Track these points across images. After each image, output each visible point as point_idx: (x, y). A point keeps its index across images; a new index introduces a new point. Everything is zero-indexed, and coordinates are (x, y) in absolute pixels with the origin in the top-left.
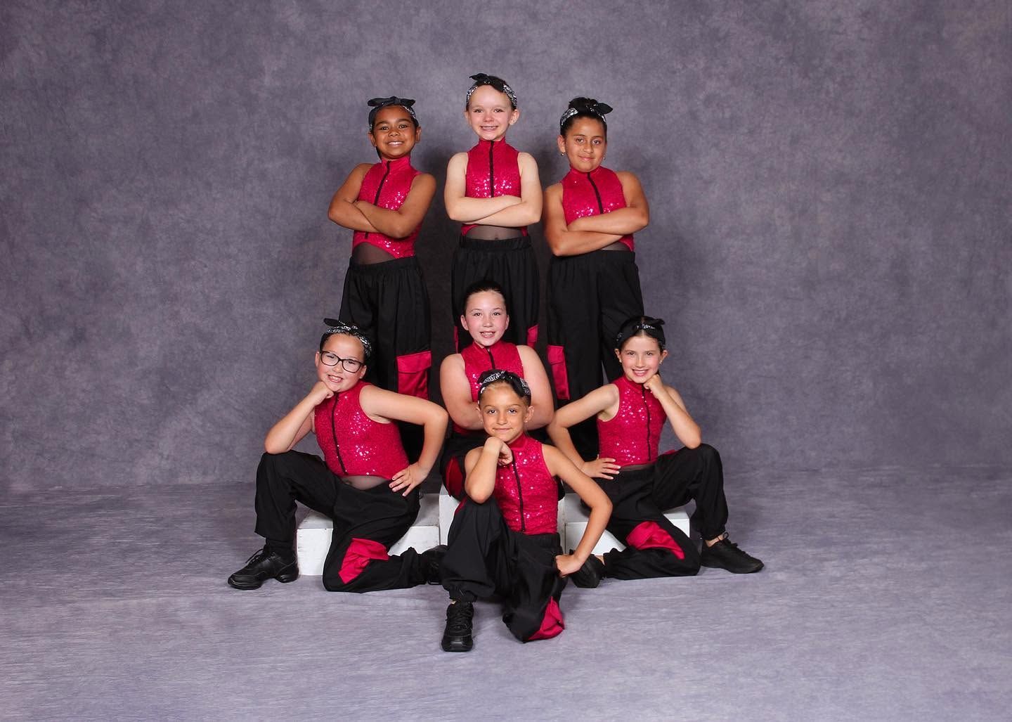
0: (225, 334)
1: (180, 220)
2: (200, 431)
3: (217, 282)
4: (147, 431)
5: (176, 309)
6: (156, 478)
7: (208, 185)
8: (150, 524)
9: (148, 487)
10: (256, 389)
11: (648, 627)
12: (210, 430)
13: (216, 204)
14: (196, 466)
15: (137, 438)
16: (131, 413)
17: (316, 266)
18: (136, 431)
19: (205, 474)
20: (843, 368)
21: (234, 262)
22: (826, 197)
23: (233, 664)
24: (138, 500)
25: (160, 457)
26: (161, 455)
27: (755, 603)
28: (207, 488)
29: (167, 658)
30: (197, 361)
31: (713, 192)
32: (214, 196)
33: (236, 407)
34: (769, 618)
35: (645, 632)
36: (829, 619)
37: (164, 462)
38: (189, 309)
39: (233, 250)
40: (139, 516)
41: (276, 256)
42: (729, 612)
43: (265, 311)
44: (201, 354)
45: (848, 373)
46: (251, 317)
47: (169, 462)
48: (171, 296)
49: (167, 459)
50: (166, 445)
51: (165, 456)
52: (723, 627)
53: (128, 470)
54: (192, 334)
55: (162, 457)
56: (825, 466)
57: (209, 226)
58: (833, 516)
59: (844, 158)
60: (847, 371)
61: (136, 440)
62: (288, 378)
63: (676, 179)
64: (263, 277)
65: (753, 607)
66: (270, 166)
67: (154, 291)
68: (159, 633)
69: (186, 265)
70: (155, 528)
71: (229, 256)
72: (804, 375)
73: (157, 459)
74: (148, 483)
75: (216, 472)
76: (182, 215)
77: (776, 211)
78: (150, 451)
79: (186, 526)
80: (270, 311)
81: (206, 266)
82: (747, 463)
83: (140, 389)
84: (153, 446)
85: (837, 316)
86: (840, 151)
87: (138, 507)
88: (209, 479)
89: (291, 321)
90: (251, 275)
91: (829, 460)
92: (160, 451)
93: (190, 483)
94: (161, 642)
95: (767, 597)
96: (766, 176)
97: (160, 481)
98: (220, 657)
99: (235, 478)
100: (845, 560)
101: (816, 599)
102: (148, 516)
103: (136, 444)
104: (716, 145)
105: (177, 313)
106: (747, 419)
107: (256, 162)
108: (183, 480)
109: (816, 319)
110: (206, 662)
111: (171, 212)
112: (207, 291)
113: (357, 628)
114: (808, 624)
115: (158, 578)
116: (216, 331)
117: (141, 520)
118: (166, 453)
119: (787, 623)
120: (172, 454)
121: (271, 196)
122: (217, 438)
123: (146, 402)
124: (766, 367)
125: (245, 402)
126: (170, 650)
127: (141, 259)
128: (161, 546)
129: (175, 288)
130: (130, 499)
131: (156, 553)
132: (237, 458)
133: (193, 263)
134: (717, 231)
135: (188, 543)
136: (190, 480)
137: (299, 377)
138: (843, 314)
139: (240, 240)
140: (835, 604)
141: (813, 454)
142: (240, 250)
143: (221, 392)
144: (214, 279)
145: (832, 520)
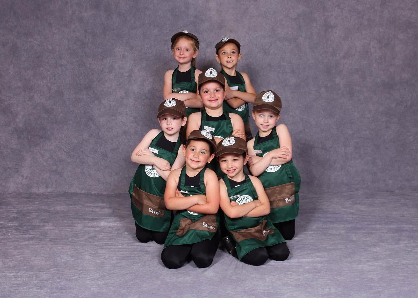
0: (60, 110)
1: (34, 45)
2: (45, 164)
3: (55, 80)
4: (15, 163)
5: (32, 94)
6: (19, 189)
7: (50, 25)
8: (14, 214)
9: (14, 194)
10: (76, 141)
11: (298, 277)
12: (51, 163)
13: (55, 36)
14: (42, 183)
15: (9, 167)
16: (6, 152)
17: (110, 72)
18: (8, 163)
19: (47, 187)
20: (409, 134)
21: (64, 69)
22: (401, 36)
23: (53, 293)
24: (8, 201)
25: (22, 177)
26: (22, 176)
27: (361, 264)
28: (48, 195)
29: (15, 288)
30: (43, 124)
31: (336, 33)
32: (53, 31)
33: (65, 150)
34: (369, 273)
35: (296, 280)
36: (406, 274)
37: (24, 181)
38: (39, 95)
39: (64, 62)
40: (8, 209)
41: (88, 66)
42: (346, 269)
43: (82, 97)
44: (46, 120)
45: (411, 137)
46: (74, 100)
47: (27, 180)
48: (29, 87)
49: (26, 178)
50: (26, 171)
51: (25, 177)
52: (343, 278)
53: (4, 184)
54: (41, 109)
55: (23, 178)
56: (397, 189)
57: (50, 48)
58: (404, 216)
59: (412, 14)
60: (411, 135)
61: (9, 168)
62: (95, 134)
63: (315, 25)
64: (81, 77)
65: (360, 266)
66: (85, 15)
67: (19, 84)
68: (12, 274)
69: (38, 70)
70: (16, 216)
71: (62, 65)
72: (386, 137)
73: (20, 178)
74: (15, 192)
75: (54, 186)
76: (35, 42)
77: (372, 43)
78: (16, 174)
79: (34, 215)
80: (85, 97)
81: (49, 71)
82: (353, 186)
83: (11, 140)
84: (18, 171)
85: (405, 104)
86: (410, 9)
87: (8, 205)
88: (49, 190)
89: (96, 102)
90: (74, 76)
91: (399, 185)
92: (22, 174)
93: (38, 192)
94: (13, 279)
95: (368, 261)
96: (366, 24)
97: (21, 191)
98: (46, 289)
99: (64, 190)
100: (412, 241)
101: (398, 263)
102: (14, 209)
103: (8, 170)
104: (338, 6)
105: (33, 97)
106: (353, 162)
107: (77, 12)
108: (35, 190)
109: (394, 105)
110: (37, 292)
111: (29, 40)
112: (49, 85)
113: (128, 273)
114: (394, 278)
115: (16, 243)
116: (54, 107)
117: (9, 211)
118: (25, 175)
119: (381, 276)
120: (29, 176)
121: (86, 31)
122: (54, 168)
123: (15, 147)
124: (364, 132)
125: (70, 147)
126: (17, 284)
127: (12, 66)
128: (18, 226)
129: (31, 83)
130: (4, 200)
131: (15, 229)
132: (65, 179)
133: (42, 69)
134: (337, 55)
135: (34, 224)
136: (38, 191)
137: (100, 134)
138: (409, 103)
139: (68, 57)
140: (409, 266)
141: (391, 182)
142: (68, 62)
143: (57, 141)
144: (54, 78)
145: (403, 218)
